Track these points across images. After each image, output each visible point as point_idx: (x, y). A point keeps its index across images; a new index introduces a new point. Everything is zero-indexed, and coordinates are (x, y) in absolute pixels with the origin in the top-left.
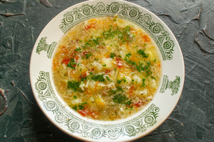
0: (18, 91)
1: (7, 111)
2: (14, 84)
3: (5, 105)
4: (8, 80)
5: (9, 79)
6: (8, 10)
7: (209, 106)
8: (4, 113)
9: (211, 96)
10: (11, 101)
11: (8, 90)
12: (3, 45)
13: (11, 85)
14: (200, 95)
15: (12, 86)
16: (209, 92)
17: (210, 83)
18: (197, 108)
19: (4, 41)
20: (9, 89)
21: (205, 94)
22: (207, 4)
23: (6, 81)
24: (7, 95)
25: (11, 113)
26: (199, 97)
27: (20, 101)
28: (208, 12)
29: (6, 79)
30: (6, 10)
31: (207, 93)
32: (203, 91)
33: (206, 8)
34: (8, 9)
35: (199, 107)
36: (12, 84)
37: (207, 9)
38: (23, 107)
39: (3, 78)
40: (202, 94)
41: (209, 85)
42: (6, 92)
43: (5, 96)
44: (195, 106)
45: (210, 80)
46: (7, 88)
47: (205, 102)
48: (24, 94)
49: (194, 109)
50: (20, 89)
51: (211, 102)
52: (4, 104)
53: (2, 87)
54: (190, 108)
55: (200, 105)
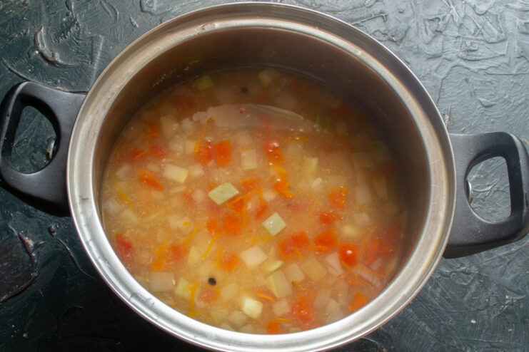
0: (61, 246)
1: (34, 285)
2: (54, 232)
3: (32, 272)
4: (44, 222)
5: (46, 221)
6: (59, 81)
7: (444, 320)
8: (29, 288)
9: (449, 300)
10: (44, 265)
11: (41, 243)
12: (42, 149)
13: (48, 233)
14: (429, 296)
15: (49, 235)
16: (447, 290)
17: (451, 273)
18: (418, 321)
19: (43, 143)
20: (43, 240)
21: (438, 295)
22: (463, 113)
23: (39, 223)
24: (38, 253)
25: (42, 290)
26: (424, 300)
27: (64, 266)
28: (463, 129)
29: (40, 220)
30: (55, 79)
31: (443, 294)
32: (435, 288)
33: (460, 121)
34: (59, 78)
35: (424, 320)
36: (50, 232)
37: (461, 123)
38: (68, 279)
39: (33, 217)
40: (432, 295)
41: (449, 276)
42: (36, 246)
43: (34, 255)
44: (416, 317)
45: (451, 267)
46: (40, 237)
47: (436, 310)
48: (72, 254)
49: (413, 322)
50: (66, 242)
51: (449, 312)
52: (30, 271)
53: (31, 235)
54: (405, 319)
55: (426, 316)
